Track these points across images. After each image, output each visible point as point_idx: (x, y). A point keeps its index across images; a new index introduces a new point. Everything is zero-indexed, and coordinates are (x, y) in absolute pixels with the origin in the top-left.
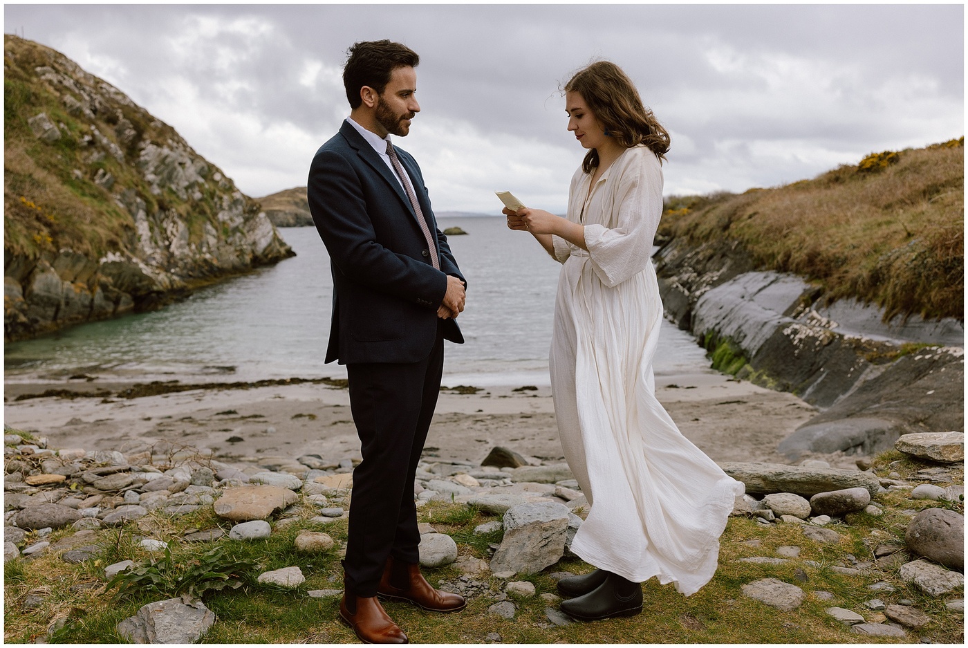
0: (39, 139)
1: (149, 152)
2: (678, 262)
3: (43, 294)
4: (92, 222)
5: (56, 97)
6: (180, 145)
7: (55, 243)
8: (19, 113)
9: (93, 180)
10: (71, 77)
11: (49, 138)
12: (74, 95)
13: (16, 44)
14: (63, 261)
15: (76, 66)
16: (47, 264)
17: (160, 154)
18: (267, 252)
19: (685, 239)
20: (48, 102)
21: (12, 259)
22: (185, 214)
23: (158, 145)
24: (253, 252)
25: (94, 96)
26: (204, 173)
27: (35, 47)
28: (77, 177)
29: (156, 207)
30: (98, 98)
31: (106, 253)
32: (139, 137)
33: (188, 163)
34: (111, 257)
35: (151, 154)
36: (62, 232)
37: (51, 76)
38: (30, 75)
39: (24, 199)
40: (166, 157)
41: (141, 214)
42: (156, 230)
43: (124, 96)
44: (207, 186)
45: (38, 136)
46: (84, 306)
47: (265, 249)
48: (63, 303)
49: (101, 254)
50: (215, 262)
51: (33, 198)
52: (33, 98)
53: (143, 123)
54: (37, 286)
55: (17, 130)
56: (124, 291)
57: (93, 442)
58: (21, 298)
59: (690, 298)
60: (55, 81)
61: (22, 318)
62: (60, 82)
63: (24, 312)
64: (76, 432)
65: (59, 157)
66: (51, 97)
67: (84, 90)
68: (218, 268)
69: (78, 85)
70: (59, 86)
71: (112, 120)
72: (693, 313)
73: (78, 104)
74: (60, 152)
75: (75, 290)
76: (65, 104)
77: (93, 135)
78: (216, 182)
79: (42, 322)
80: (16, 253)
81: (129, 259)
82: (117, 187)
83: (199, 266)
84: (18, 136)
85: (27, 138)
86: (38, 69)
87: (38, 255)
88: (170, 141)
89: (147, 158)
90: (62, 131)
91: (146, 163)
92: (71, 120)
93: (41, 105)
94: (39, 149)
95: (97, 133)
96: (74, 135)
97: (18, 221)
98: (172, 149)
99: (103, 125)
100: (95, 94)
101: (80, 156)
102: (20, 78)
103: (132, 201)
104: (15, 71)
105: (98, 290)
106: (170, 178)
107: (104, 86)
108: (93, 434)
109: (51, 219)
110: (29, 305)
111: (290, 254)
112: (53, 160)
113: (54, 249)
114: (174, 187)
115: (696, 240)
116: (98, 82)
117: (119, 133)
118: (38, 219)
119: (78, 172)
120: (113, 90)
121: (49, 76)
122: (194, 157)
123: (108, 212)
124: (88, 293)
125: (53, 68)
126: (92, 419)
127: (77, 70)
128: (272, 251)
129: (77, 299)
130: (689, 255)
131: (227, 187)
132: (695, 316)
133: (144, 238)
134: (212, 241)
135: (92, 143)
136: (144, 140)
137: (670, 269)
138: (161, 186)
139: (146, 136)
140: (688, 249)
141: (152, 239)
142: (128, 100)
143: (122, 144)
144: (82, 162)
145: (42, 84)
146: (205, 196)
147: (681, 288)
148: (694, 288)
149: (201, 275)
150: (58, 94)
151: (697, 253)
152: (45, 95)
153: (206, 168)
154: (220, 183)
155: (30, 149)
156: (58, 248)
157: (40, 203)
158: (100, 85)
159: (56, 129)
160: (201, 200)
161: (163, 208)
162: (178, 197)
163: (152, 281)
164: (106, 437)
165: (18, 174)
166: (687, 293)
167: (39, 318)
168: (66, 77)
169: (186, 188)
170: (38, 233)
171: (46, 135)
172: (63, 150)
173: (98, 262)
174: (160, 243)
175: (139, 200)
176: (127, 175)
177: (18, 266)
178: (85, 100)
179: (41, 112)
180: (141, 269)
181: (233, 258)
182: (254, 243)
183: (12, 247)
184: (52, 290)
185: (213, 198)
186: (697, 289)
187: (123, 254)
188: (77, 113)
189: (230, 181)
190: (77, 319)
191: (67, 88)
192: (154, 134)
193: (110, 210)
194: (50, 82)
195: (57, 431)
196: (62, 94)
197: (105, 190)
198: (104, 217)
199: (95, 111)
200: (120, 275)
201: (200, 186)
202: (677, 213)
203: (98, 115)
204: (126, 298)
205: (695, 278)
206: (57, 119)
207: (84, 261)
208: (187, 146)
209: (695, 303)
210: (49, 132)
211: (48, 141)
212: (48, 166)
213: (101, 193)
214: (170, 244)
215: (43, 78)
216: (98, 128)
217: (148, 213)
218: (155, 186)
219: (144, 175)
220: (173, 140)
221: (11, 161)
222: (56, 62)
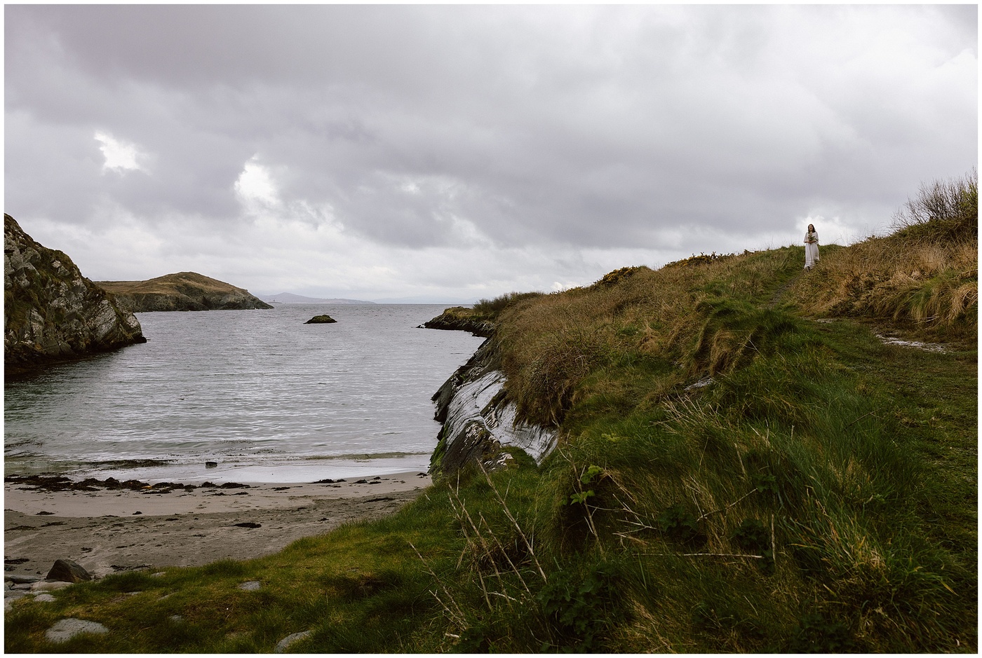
18: (108, 338)
24: (91, 337)
44: (38, 273)
47: (106, 335)
50: (38, 348)
68: (41, 354)
78: (53, 270)
83: (16, 352)
111: (140, 339)
128: (114, 337)
131: (67, 274)
134: (37, 327)
146: (35, 283)
149: (16, 361)
154: (59, 270)
160: (28, 287)
181: (64, 345)
182: (94, 329)
185: (44, 286)
201: (29, 272)
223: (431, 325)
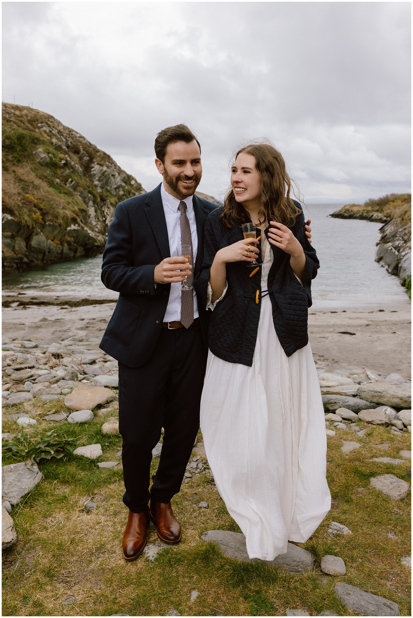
0: (39, 162)
1: (96, 168)
2: (394, 234)
3: (36, 246)
4: (64, 208)
5: (48, 140)
6: (113, 165)
7: (43, 219)
8: (28, 149)
9: (66, 185)
10: (56, 129)
11: (43, 162)
12: (57, 139)
13: (28, 111)
14: (47, 229)
15: (59, 123)
16: (39, 231)
17: (102, 170)
19: (399, 220)
20: (43, 143)
21: (21, 228)
22: (114, 203)
23: (101, 165)
25: (68, 139)
26: (126, 180)
27: (38, 113)
28: (57, 183)
29: (99, 199)
30: (70, 140)
31: (70, 225)
32: (91, 161)
33: (117, 174)
34: (73, 227)
35: (97, 170)
36: (47, 213)
37: (45, 128)
38: (35, 128)
39: (28, 195)
40: (105, 172)
41: (91, 203)
42: (99, 211)
43: (84, 138)
44: (126, 188)
45: (38, 160)
46: (58, 254)
48: (47, 252)
49: (68, 225)
51: (33, 195)
52: (36, 141)
53: (93, 153)
54: (34, 242)
55: (27, 158)
56: (79, 246)
57: (52, 332)
58: (25, 249)
59: (399, 256)
60: (48, 131)
61: (26, 260)
62: (50, 131)
63: (26, 256)
64: (44, 326)
65: (48, 172)
66: (46, 140)
67: (63, 135)
69: (60, 133)
70: (50, 134)
71: (77, 152)
72: (400, 265)
73: (59, 143)
74: (49, 170)
75: (53, 245)
76: (52, 143)
77: (66, 160)
78: (132, 186)
79: (36, 262)
80: (23, 225)
81: (83, 228)
82: (78, 189)
84: (27, 161)
85: (32, 162)
86: (39, 125)
87: (34, 226)
88: (107, 163)
89: (95, 172)
90: (50, 158)
91: (94, 175)
92: (55, 152)
93: (40, 144)
94: (38, 168)
95: (68, 159)
96: (57, 160)
97: (25, 207)
98: (108, 167)
99: (72, 155)
100: (69, 138)
101: (59, 172)
102: (30, 130)
103: (86, 196)
104: (27, 126)
105: (66, 245)
106: (107, 183)
107: (73, 133)
108: (52, 327)
109: (42, 206)
110: (29, 253)
112: (45, 174)
113: (43, 223)
114: (109, 188)
115: (405, 221)
116: (70, 131)
117: (81, 159)
118: (35, 206)
119: (58, 180)
120: (78, 135)
121: (44, 128)
122: (120, 171)
123: (72, 202)
124: (60, 246)
125: (47, 124)
126: (53, 319)
127: (60, 125)
129: (54, 249)
130: (400, 230)
131: (138, 188)
132: (401, 267)
133: (92, 216)
135: (65, 164)
136: (94, 163)
137: (388, 238)
138: (102, 187)
139: (94, 160)
140: (400, 226)
141: (96, 217)
142: (86, 141)
143: (82, 165)
144: (60, 175)
145: (41, 133)
146: (126, 193)
147: (394, 250)
148: (401, 250)
150: (49, 138)
151: (405, 229)
152: (42, 138)
153: (127, 178)
154: (134, 186)
155: (33, 168)
156: (45, 222)
157: (36, 198)
158: (71, 133)
159: (47, 157)
161: (103, 200)
162: (111, 193)
163: (95, 240)
164: (58, 330)
165: (26, 182)
166: (397, 253)
167: (34, 260)
168: (53, 129)
169: (116, 189)
170: (35, 214)
171: (42, 161)
172: (50, 168)
173: (66, 229)
174: (101, 219)
175: (90, 195)
176: (84, 181)
177: (24, 231)
178: (63, 141)
179: (40, 148)
180: (89, 234)
183: (21, 221)
184: (42, 245)
186: (403, 251)
187: (79, 225)
188: (58, 148)
189: (140, 185)
190: (54, 260)
191: (54, 135)
192: (99, 159)
193: (74, 201)
194: (45, 132)
195: (34, 325)
196: (51, 138)
197: (71, 190)
198: (70, 205)
199: (68, 147)
200: (77, 237)
201: (123, 187)
202: (395, 204)
203: (70, 149)
204: (80, 249)
205: (403, 244)
206: (48, 151)
207: (59, 229)
208: (117, 166)
209: (401, 259)
210: (44, 159)
211: (43, 163)
212: (42, 178)
213: (70, 192)
214: (106, 219)
215: (42, 129)
216: (69, 156)
217: (94, 202)
218: (99, 188)
219: (93, 182)
220: (109, 163)
221: (23, 174)
222: (49, 121)
223: (334, 216)
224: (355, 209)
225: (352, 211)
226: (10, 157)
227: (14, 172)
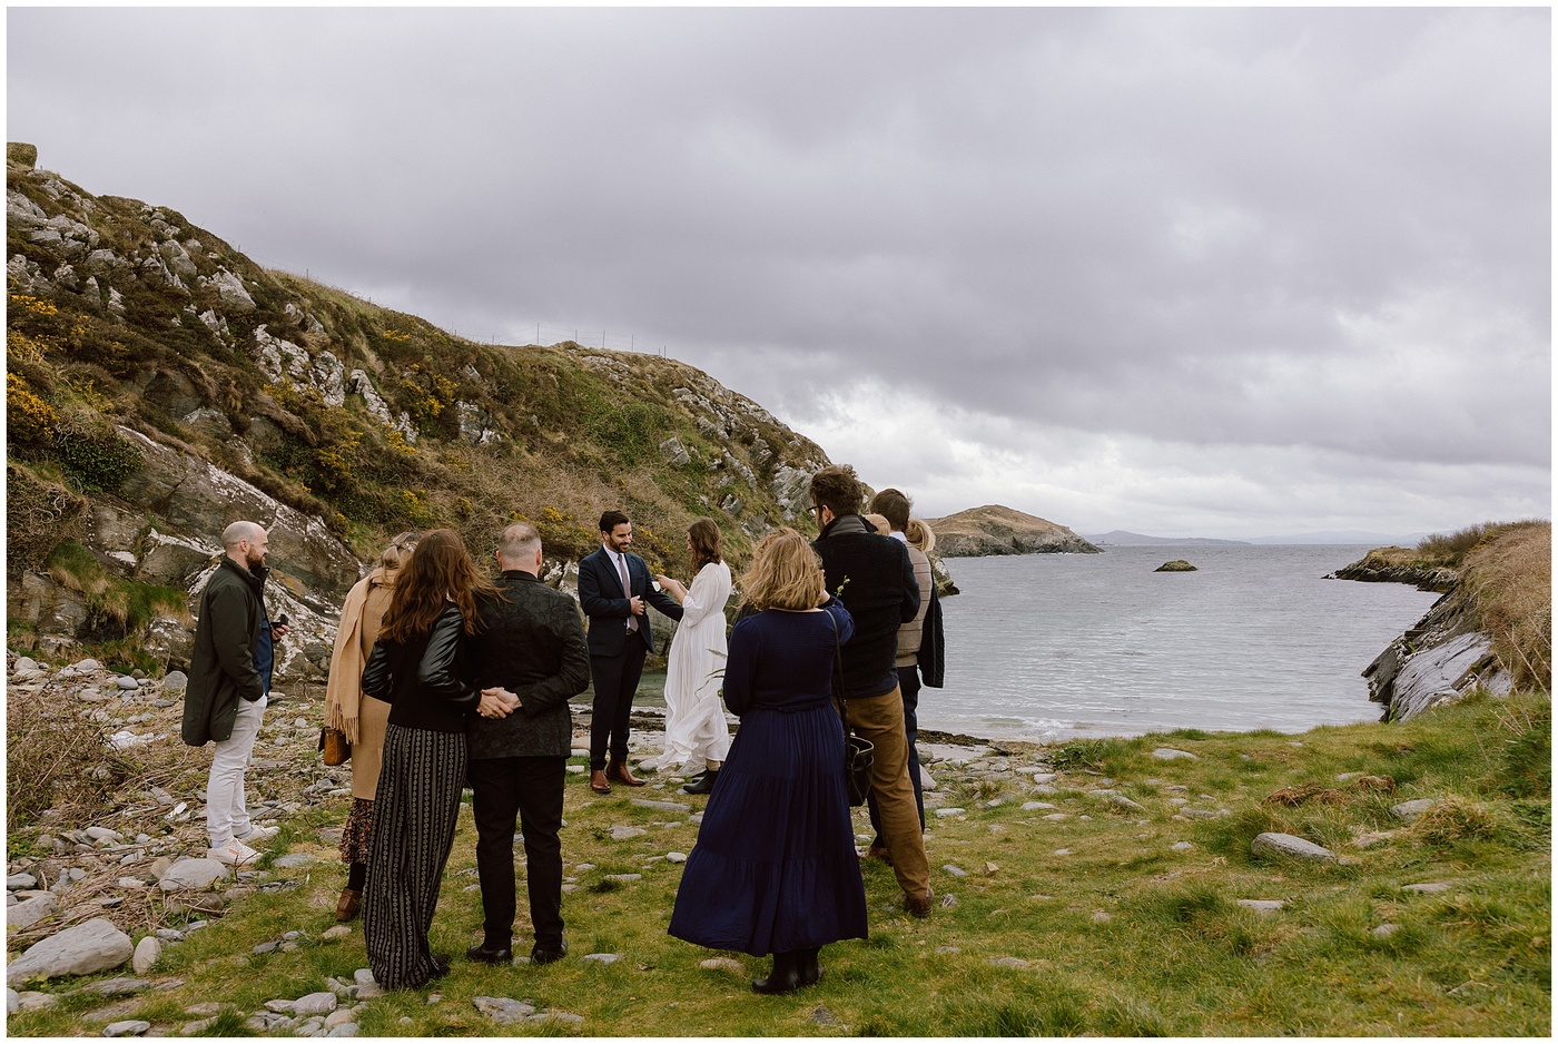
0: (668, 464)
1: (784, 473)
5: (691, 419)
8: (651, 439)
9: (720, 506)
10: (708, 397)
11: (678, 463)
12: (709, 416)
13: (658, 365)
15: (716, 384)
17: (795, 476)
20: (681, 425)
23: (793, 466)
25: (731, 416)
27: (676, 367)
28: (703, 504)
30: (735, 417)
32: (775, 458)
35: (784, 476)
37: (689, 398)
38: (666, 397)
43: (764, 413)
45: (668, 460)
51: (652, 527)
52: (667, 422)
53: (779, 442)
55: (647, 456)
60: (691, 402)
62: (696, 403)
65: (687, 483)
66: (686, 419)
67: (720, 409)
69: (715, 405)
70: (695, 407)
71: (748, 441)
73: (713, 425)
74: (688, 478)
76: (698, 426)
77: (724, 458)
82: (745, 514)
84: (646, 462)
85: (656, 463)
86: (676, 391)
88: (808, 462)
89: (780, 480)
90: (693, 455)
91: (780, 486)
92: (702, 443)
93: (674, 429)
94: (667, 475)
95: (728, 455)
96: (705, 458)
99: (736, 446)
100: (732, 413)
101: (709, 481)
102: (657, 402)
104: (652, 395)
107: (743, 403)
109: (666, 549)
111: (953, 590)
112: (680, 486)
116: (737, 398)
117: (754, 453)
118: (654, 549)
119: (704, 498)
120: (752, 407)
121: (685, 398)
125: (691, 388)
127: (717, 389)
135: (721, 466)
136: (779, 461)
139: (781, 457)
142: (768, 417)
143: (755, 466)
144: (711, 486)
145: (676, 407)
150: (693, 416)
152: (679, 418)
155: (657, 475)
157: (658, 532)
158: (739, 403)
159: (686, 453)
168: (703, 397)
171: (676, 460)
172: (691, 475)
176: (756, 500)
178: (720, 421)
179: (672, 435)
188: (710, 436)
191: (701, 408)
192: (790, 454)
194: (686, 403)
196: (697, 416)
197: (731, 517)
199: (729, 432)
203: (733, 436)
206: (688, 442)
210: (679, 457)
211: (677, 466)
212: (674, 493)
213: (726, 521)
215: (679, 399)
216: (730, 450)
219: (776, 500)
221: (637, 488)
222: (695, 382)
223: (1346, 574)
224: (1395, 559)
225: (1387, 563)
226: (615, 457)
227: (620, 483)
